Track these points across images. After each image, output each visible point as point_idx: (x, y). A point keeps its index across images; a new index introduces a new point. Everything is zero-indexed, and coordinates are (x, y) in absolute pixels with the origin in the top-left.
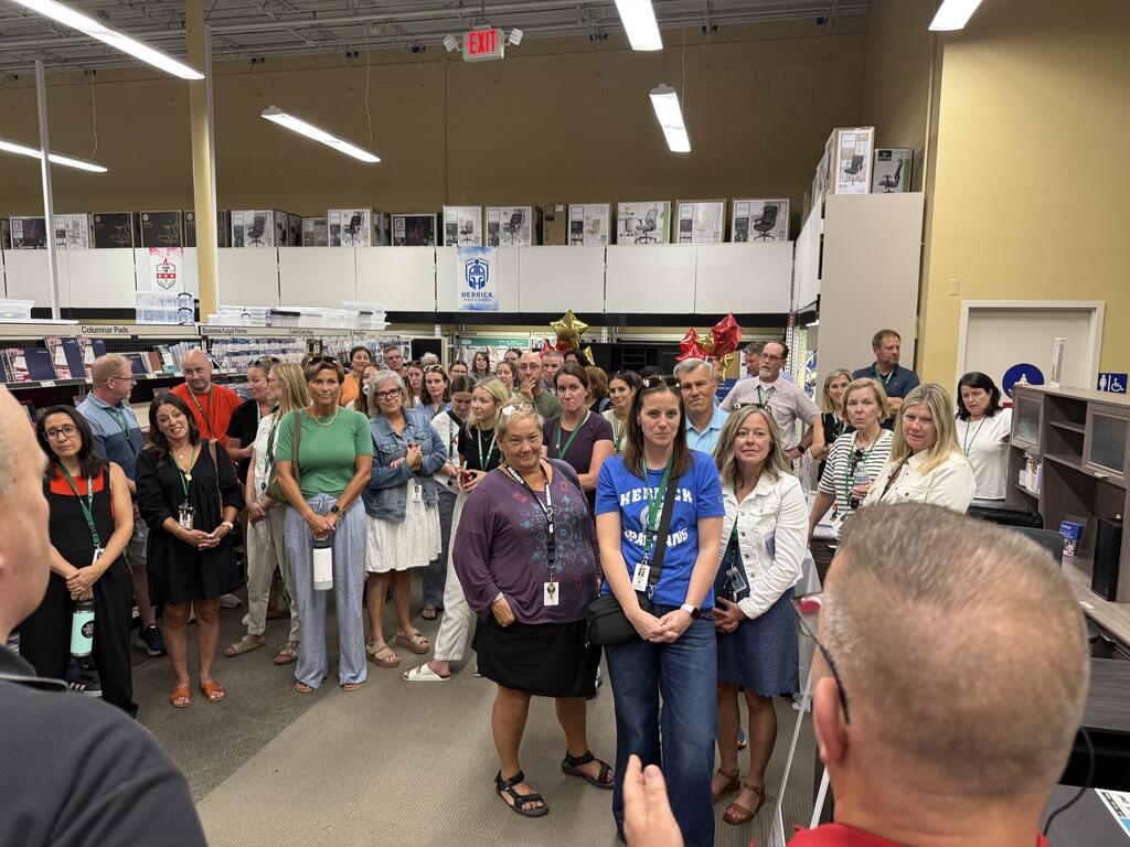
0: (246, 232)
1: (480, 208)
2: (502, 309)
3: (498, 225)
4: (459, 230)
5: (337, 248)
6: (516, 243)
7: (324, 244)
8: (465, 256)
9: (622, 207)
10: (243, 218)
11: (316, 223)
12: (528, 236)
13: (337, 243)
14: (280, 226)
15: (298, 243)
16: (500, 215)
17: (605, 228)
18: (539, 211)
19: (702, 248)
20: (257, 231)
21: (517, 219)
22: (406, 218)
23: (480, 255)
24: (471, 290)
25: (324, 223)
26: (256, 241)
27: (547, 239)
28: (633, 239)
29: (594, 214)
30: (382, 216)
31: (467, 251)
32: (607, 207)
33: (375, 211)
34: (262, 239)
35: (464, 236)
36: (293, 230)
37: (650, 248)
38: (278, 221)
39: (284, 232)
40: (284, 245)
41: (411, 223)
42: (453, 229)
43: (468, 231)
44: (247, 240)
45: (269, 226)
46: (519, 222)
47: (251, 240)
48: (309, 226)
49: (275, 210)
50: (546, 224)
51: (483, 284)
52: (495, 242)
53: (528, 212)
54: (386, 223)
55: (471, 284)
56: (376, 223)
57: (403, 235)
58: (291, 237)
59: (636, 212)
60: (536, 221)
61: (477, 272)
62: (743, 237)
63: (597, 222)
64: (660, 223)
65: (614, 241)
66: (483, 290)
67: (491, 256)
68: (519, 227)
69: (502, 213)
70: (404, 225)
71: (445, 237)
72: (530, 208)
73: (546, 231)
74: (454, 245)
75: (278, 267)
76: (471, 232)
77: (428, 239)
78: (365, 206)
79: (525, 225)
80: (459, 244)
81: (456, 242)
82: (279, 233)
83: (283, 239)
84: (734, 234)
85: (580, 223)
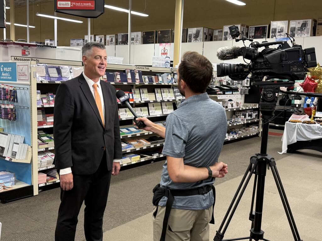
0: (193, 36)
1: (287, 21)
3: (295, 28)
4: (277, 31)
5: (226, 41)
6: (303, 36)
7: (221, 40)
10: (192, 31)
11: (219, 32)
12: (308, 32)
13: (226, 39)
14: (205, 34)
15: (211, 40)
16: (295, 24)
18: (315, 21)
20: (197, 36)
21: (304, 25)
22: (255, 27)
25: (222, 31)
26: (196, 40)
27: (318, 33)
30: (245, 27)
31: (280, 39)
33: (242, 25)
34: (198, 39)
35: (279, 34)
36: (210, 35)
38: (205, 31)
39: (207, 36)
40: (206, 41)
41: (257, 29)
42: (275, 30)
44: (193, 39)
45: (201, 33)
46: (305, 26)
47: (194, 39)
48: (216, 33)
49: (204, 27)
50: (318, 27)
52: (293, 35)
53: (310, 22)
54: (247, 30)
56: (242, 30)
57: (253, 34)
58: (209, 37)
60: (313, 25)
68: (305, 29)
69: (297, 23)
70: (254, 31)
71: (271, 34)
72: (311, 20)
73: (318, 30)
74: (274, 37)
75: (203, 50)
76: (282, 32)
77: (264, 36)
78: (239, 24)
79: (308, 27)
80: (277, 37)
81: (275, 36)
82: (205, 36)
83: (206, 39)
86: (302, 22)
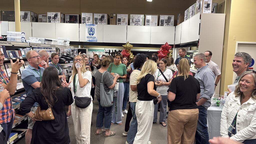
0: (22, 17)
1: (92, 14)
2: (99, 41)
3: (97, 18)
4: (86, 19)
5: (50, 23)
6: (102, 24)
7: (46, 22)
8: (88, 27)
9: (131, 15)
11: (43, 16)
12: (106, 22)
13: (50, 22)
15: (37, 21)
16: (98, 16)
17: (127, 21)
18: (108, 16)
19: (152, 27)
20: (25, 17)
21: (103, 17)
23: (92, 27)
24: (90, 36)
25: (46, 16)
26: (25, 20)
27: (111, 23)
28: (134, 24)
29: (124, 17)
30: (63, 15)
31: (89, 25)
32: (127, 15)
33: (61, 13)
34: (27, 20)
35: (88, 21)
36: (36, 17)
37: (139, 27)
38: (32, 15)
39: (33, 18)
40: (33, 21)
41: (71, 17)
45: (29, 16)
47: (23, 20)
48: (40, 17)
49: (31, 12)
50: (111, 19)
51: (93, 35)
52: (97, 23)
53: (106, 16)
54: (64, 16)
55: (90, 34)
56: (61, 16)
57: (69, 20)
58: (35, 19)
59: (135, 17)
60: (108, 18)
61: (91, 31)
62: (162, 25)
63: (125, 19)
64: (141, 20)
65: (129, 24)
66: (93, 36)
67: (95, 27)
68: (103, 19)
69: (98, 15)
70: (69, 18)
71: (82, 21)
72: (106, 14)
73: (111, 21)
75: (32, 28)
76: (90, 20)
77: (76, 22)
78: (58, 11)
79: (105, 19)
80: (86, 23)
81: (85, 23)
82: (32, 18)
83: (33, 20)
84: (160, 24)
85: (120, 19)
86: (101, 15)
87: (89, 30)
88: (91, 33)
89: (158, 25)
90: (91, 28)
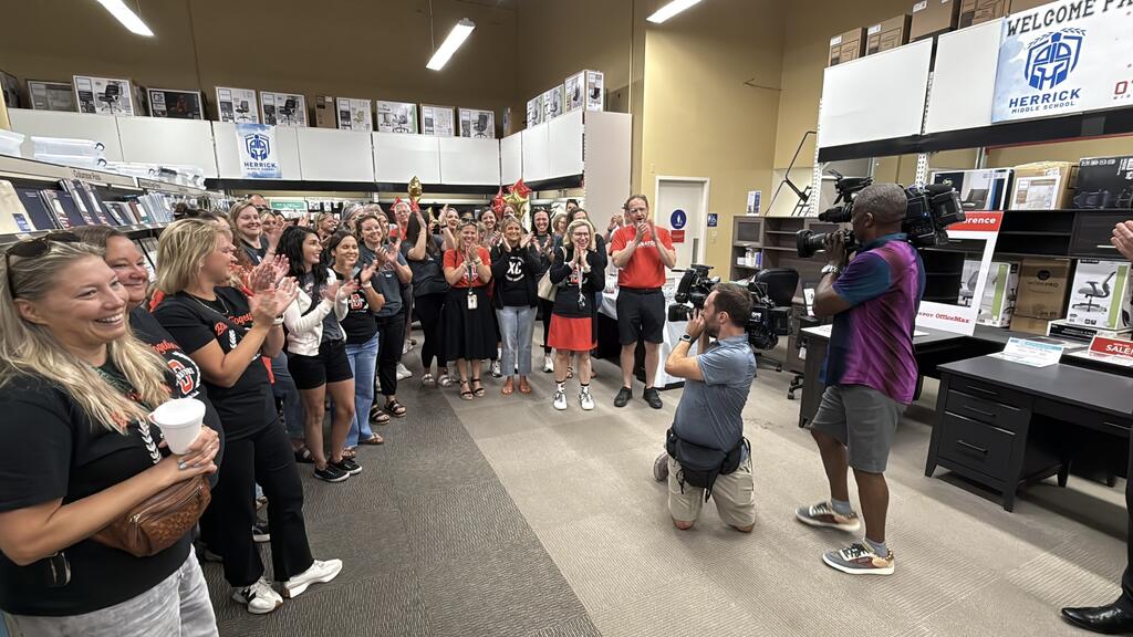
1: (254, 91)
2: (285, 178)
3: (273, 107)
4: (235, 109)
5: (91, 115)
6: (292, 123)
8: (245, 132)
9: (380, 104)
11: (49, 87)
12: (302, 118)
13: (90, 110)
15: (26, 105)
16: (277, 100)
17: (368, 118)
18: (310, 100)
19: (440, 139)
21: (291, 105)
22: (165, 93)
23: (259, 132)
24: (253, 161)
25: (70, 89)
27: (321, 122)
28: (391, 128)
29: (359, 106)
30: (138, 89)
31: (245, 127)
32: (368, 102)
33: (134, 83)
35: (240, 114)
37: (404, 135)
42: (228, 106)
43: (244, 109)
46: (294, 107)
50: (318, 111)
51: (265, 156)
52: (273, 122)
53: (301, 100)
54: (142, 95)
56: (135, 94)
57: (164, 108)
59: (392, 108)
60: (308, 108)
61: (258, 144)
62: (467, 134)
63: (361, 113)
64: (410, 119)
65: (376, 128)
66: (265, 161)
67: (270, 133)
68: (293, 111)
69: (276, 98)
70: (163, 99)
71: (221, 114)
72: (302, 96)
73: (319, 116)
74: (231, 121)
76: (247, 112)
77: (193, 114)
78: (121, 76)
79: (299, 109)
80: (236, 120)
81: (233, 119)
84: (461, 131)
85: (348, 113)
86: (285, 97)
87: (249, 141)
88: (259, 150)
89: (457, 134)
90: (257, 137)
